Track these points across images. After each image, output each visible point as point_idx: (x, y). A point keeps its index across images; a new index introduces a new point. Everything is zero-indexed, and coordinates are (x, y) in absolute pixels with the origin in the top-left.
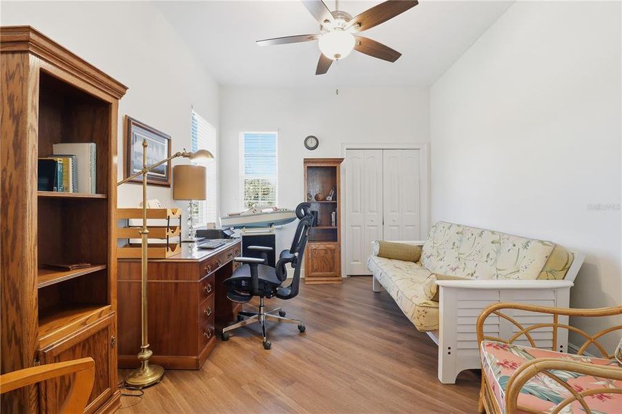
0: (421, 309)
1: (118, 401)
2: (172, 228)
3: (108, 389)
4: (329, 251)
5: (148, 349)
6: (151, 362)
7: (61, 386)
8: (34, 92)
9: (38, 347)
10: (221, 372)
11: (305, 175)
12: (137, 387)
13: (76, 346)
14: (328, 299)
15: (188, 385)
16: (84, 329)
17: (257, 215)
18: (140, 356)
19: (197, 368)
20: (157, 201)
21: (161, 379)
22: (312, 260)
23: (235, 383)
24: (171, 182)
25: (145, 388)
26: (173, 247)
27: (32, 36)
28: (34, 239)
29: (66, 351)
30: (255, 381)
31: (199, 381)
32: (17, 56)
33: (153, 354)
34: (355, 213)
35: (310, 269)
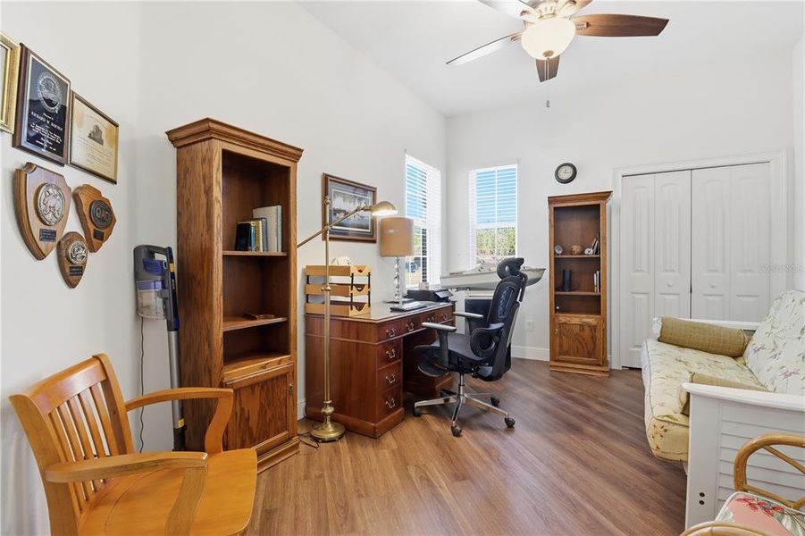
0: (659, 424)
1: (296, 446)
2: (357, 286)
3: (286, 432)
4: (587, 329)
5: (330, 405)
6: (333, 420)
7: (241, 415)
8: (218, 170)
9: (223, 379)
10: (395, 446)
11: (550, 220)
12: (316, 440)
13: (255, 384)
14: (573, 394)
15: (359, 450)
16: (263, 372)
17: (484, 274)
18: (323, 410)
19: (374, 436)
20: (347, 258)
21: (340, 437)
22: (561, 338)
23: (403, 461)
24: (378, 237)
25: (324, 441)
26: (360, 306)
27: (211, 125)
28: (219, 289)
29: (245, 387)
30: (424, 465)
31: (370, 449)
32: (207, 142)
33: (334, 412)
34: (637, 274)
35: (557, 350)
